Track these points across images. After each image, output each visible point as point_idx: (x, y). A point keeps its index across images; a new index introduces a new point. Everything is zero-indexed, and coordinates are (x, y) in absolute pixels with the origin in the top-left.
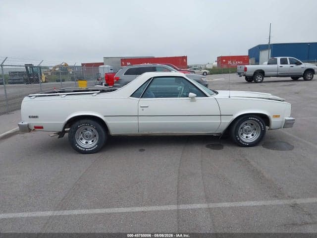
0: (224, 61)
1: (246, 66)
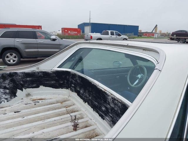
0: (66, 31)
1: (91, 35)
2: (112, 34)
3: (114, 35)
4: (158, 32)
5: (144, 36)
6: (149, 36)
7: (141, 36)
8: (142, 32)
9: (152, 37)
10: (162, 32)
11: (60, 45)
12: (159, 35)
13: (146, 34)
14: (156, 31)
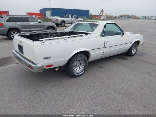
0: (31, 15)
1: (57, 18)
2: (72, 17)
3: (73, 18)
4: (104, 15)
5: (94, 19)
6: (97, 18)
7: (92, 18)
8: (92, 15)
9: (100, 19)
10: (107, 15)
11: (44, 25)
12: (105, 17)
13: (95, 16)
14: (103, 14)
